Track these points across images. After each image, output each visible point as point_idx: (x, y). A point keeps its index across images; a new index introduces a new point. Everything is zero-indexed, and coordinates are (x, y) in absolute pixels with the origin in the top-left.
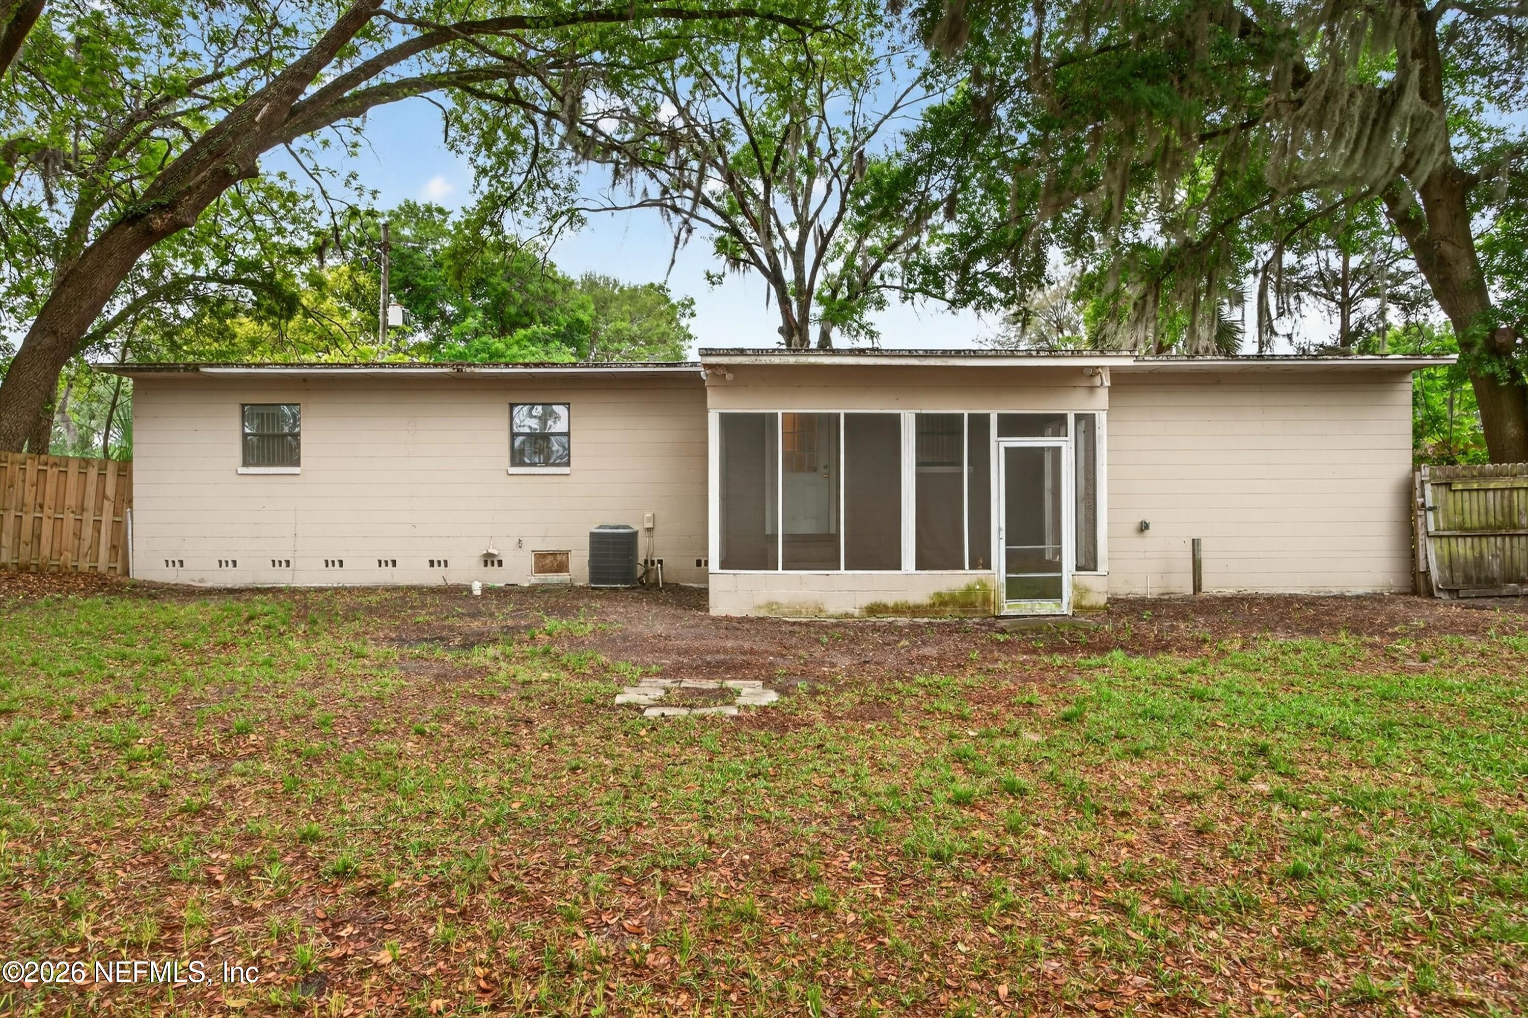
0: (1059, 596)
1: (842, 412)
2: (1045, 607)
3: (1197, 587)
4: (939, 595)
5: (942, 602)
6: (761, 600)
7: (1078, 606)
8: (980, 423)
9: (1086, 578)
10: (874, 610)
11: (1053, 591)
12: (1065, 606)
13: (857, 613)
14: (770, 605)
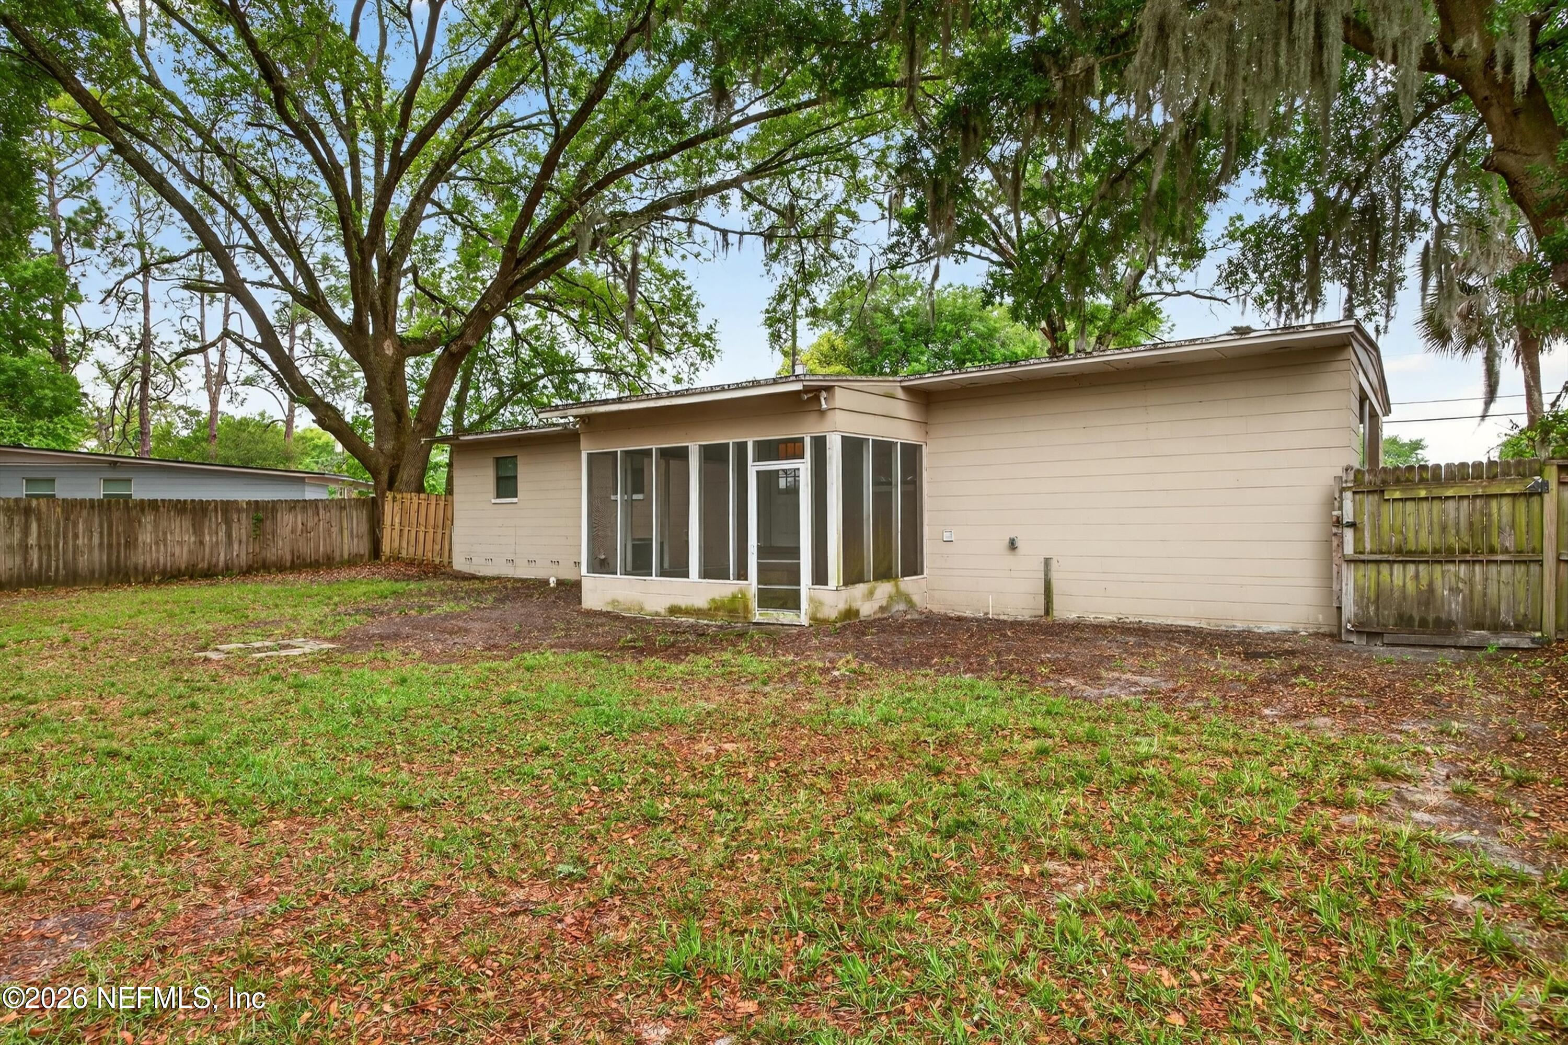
0: (798, 607)
1: (654, 447)
2: (786, 617)
3: (1048, 610)
4: (713, 600)
5: (716, 608)
6: (609, 598)
7: (814, 618)
8: (741, 448)
9: (822, 593)
10: (674, 610)
11: (792, 601)
12: (804, 619)
13: (662, 611)
14: (614, 602)
